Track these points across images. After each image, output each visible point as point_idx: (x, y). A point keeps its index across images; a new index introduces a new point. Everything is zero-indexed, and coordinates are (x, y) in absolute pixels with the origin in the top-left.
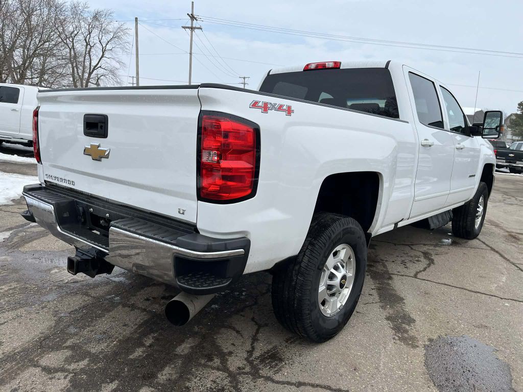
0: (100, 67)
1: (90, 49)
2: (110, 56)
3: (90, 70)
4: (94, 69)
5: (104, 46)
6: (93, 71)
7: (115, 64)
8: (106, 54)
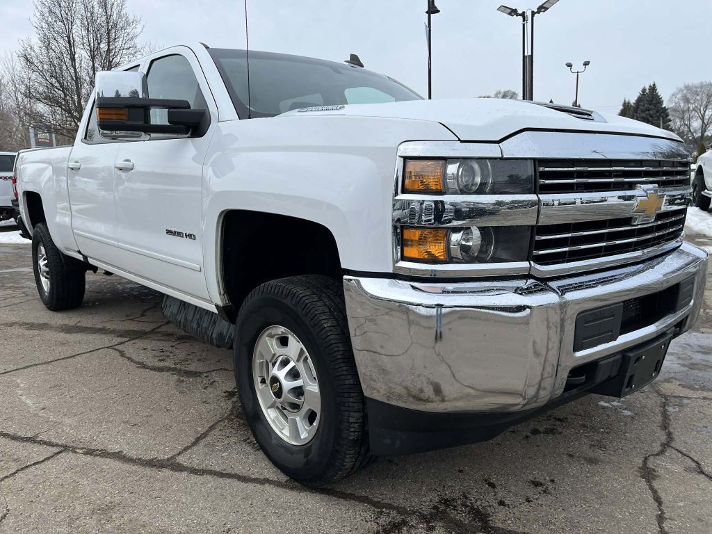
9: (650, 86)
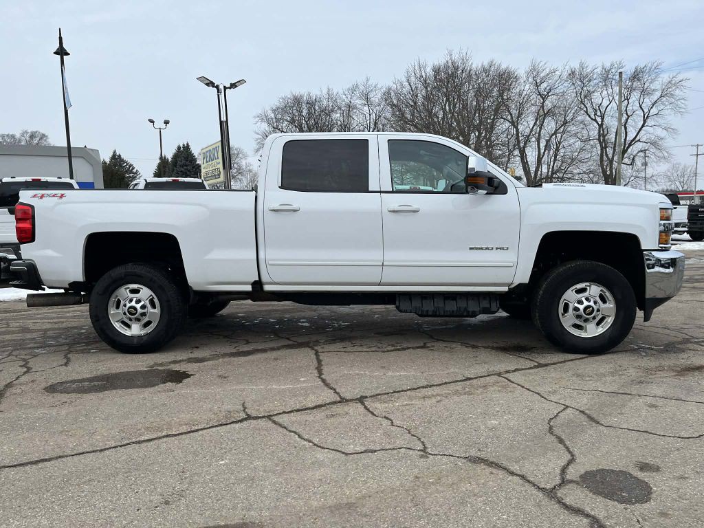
0: (639, 140)
1: (627, 120)
2: (653, 123)
3: (624, 147)
4: (630, 145)
5: (646, 110)
6: (628, 148)
7: (660, 132)
8: (649, 122)
9: (184, 145)
